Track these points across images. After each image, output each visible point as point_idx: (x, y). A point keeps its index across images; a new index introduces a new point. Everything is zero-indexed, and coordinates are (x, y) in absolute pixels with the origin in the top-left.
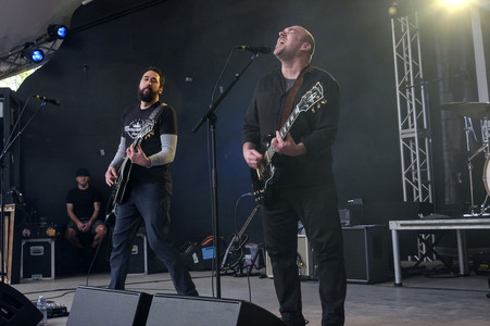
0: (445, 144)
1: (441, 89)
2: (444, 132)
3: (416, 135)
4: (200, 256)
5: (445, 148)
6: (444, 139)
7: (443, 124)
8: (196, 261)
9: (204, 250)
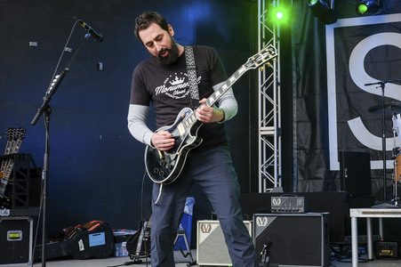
0: (295, 143)
1: (294, 95)
2: (295, 132)
3: (275, 133)
4: (86, 243)
5: (295, 147)
6: (295, 138)
7: (295, 125)
8: (82, 249)
9: (90, 236)
